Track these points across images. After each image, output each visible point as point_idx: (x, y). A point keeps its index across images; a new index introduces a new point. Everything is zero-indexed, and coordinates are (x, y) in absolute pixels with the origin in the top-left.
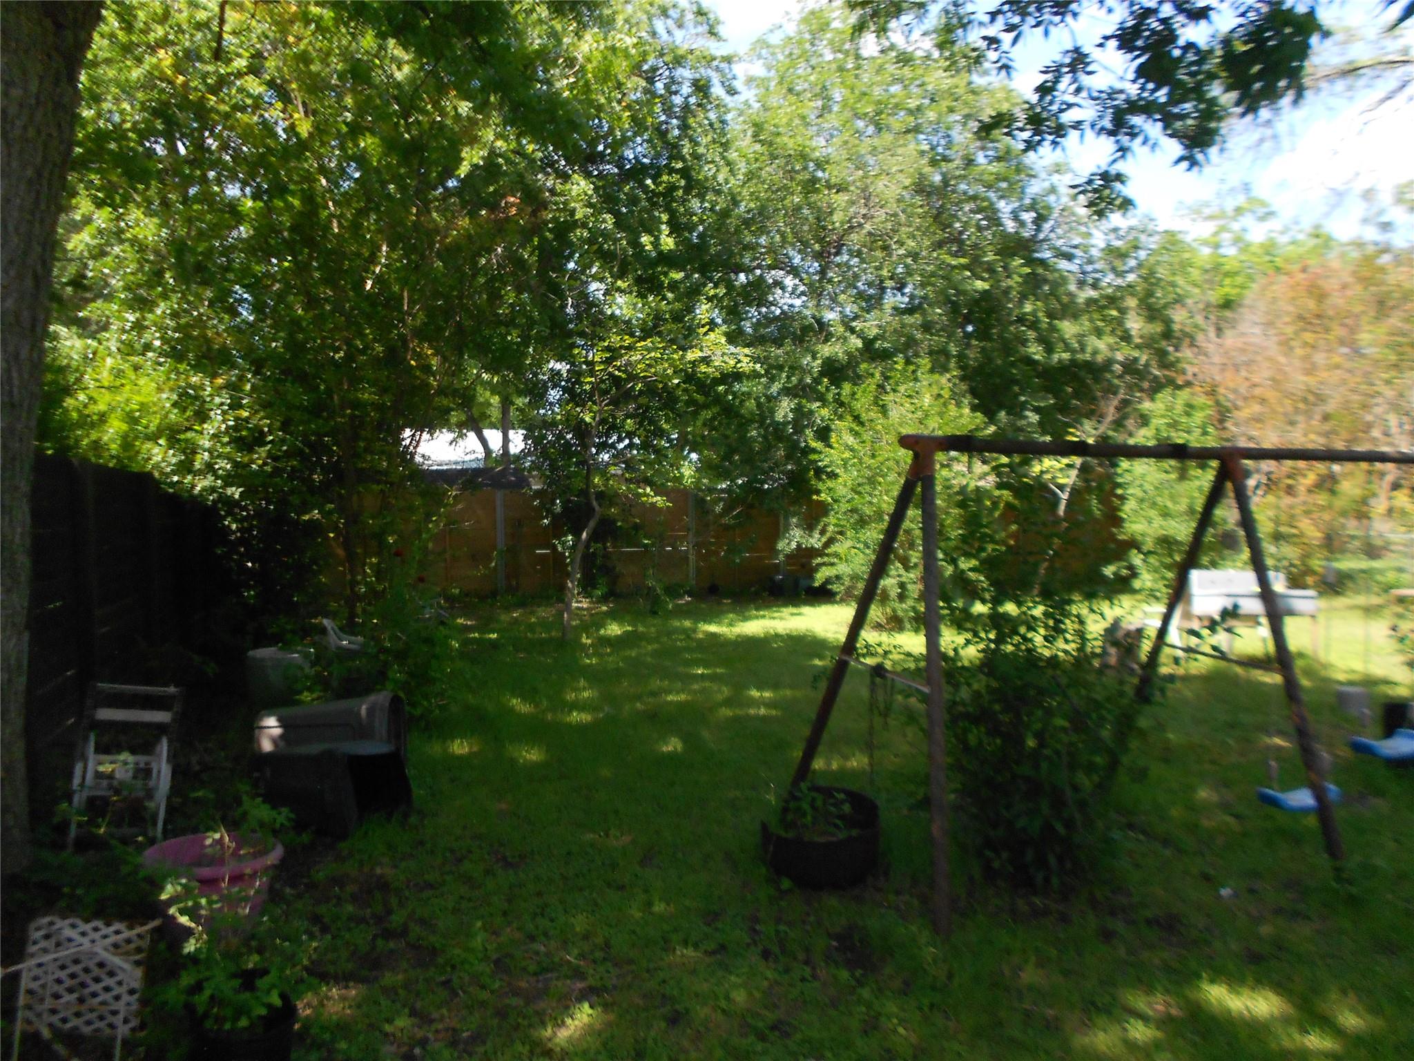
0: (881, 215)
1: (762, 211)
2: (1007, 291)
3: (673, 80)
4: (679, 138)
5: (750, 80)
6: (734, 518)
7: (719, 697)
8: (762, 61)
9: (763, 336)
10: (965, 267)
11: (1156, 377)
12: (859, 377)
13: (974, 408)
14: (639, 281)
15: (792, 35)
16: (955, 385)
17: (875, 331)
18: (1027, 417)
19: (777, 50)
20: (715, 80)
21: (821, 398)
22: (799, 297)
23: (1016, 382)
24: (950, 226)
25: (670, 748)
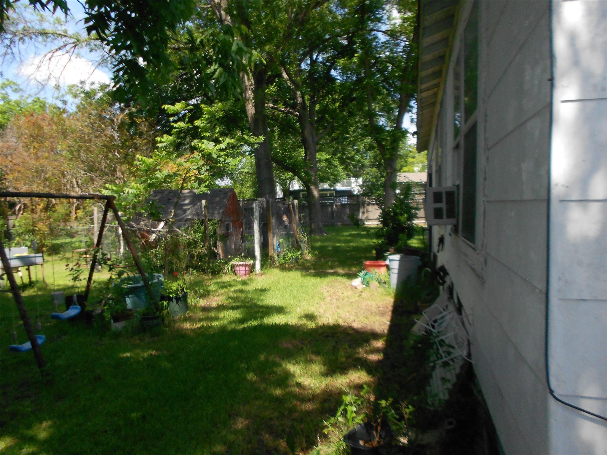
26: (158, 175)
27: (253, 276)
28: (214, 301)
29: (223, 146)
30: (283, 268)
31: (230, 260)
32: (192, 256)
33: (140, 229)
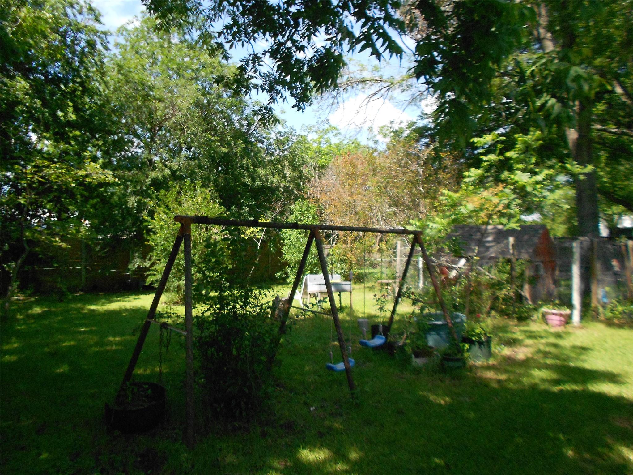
0: (179, 115)
1: (122, 106)
2: (236, 154)
3: (75, 38)
4: (79, 67)
5: (117, 45)
6: (105, 253)
7: (92, 342)
8: (123, 37)
9: (121, 166)
10: (218, 141)
11: (296, 194)
12: (169, 187)
13: (221, 204)
14: (55, 134)
15: (138, 27)
16: (212, 193)
17: (177, 167)
18: (244, 209)
19: (131, 33)
20: (98, 41)
21: (150, 196)
22: (140, 148)
23: (240, 194)
24: (211, 123)
25: (62, 370)
26: (463, 210)
27: (569, 328)
28: (521, 353)
29: (539, 178)
30: (609, 323)
31: (541, 306)
32: (496, 298)
33: (440, 265)
